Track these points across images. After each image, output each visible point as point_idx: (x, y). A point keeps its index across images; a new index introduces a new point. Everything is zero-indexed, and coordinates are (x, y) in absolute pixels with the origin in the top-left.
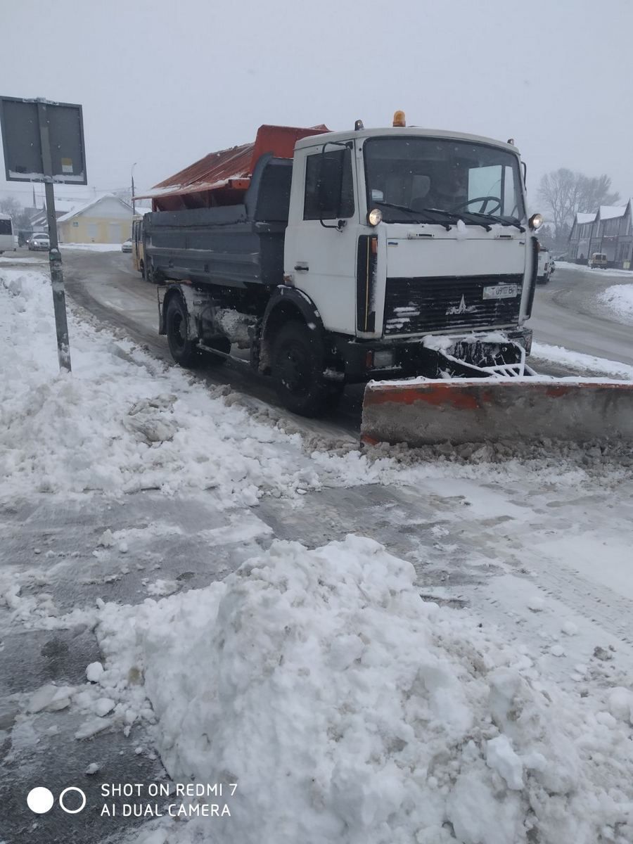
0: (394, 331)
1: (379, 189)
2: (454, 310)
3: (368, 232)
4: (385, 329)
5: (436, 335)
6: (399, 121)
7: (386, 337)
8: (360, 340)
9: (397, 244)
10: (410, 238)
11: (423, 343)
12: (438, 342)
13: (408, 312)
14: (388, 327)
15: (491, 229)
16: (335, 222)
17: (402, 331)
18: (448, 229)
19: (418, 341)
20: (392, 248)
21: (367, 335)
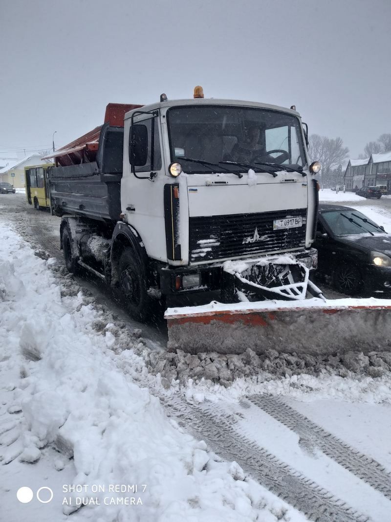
0: (199, 259)
1: (181, 147)
2: (249, 240)
3: (171, 181)
4: (190, 257)
5: (235, 260)
6: (198, 94)
7: (192, 264)
8: (171, 267)
9: (196, 190)
10: (208, 185)
11: (223, 268)
12: (236, 267)
13: (210, 243)
14: (194, 256)
15: (277, 175)
16: (148, 174)
17: (205, 258)
18: (240, 177)
19: (218, 265)
20: (192, 194)
21: (176, 263)
